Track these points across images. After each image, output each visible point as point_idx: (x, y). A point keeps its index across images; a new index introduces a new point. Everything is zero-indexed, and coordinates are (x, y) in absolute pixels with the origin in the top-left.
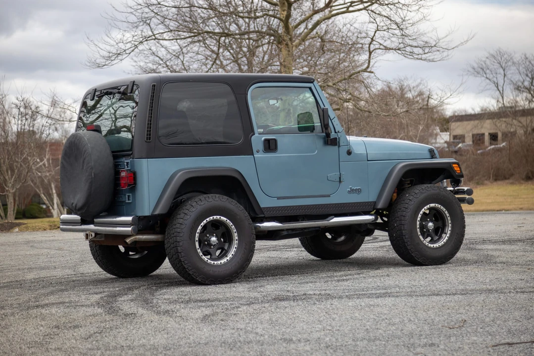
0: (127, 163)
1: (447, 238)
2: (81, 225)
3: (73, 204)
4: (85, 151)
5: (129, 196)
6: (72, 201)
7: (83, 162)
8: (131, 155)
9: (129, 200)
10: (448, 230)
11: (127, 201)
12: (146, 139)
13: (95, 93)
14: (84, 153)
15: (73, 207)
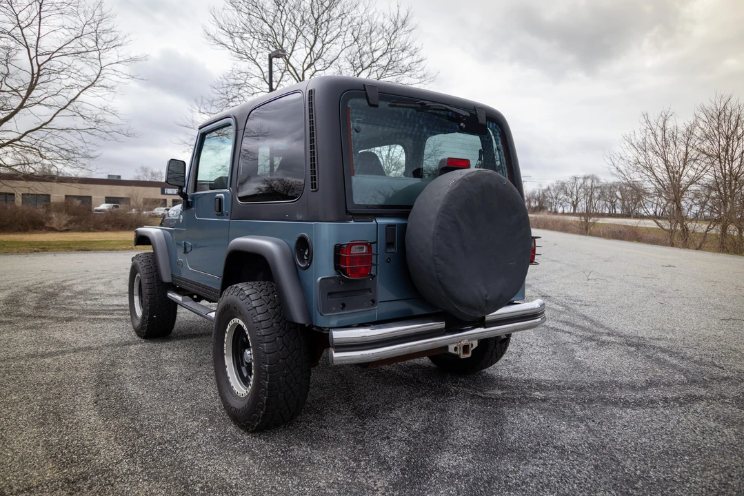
15: (486, 301)
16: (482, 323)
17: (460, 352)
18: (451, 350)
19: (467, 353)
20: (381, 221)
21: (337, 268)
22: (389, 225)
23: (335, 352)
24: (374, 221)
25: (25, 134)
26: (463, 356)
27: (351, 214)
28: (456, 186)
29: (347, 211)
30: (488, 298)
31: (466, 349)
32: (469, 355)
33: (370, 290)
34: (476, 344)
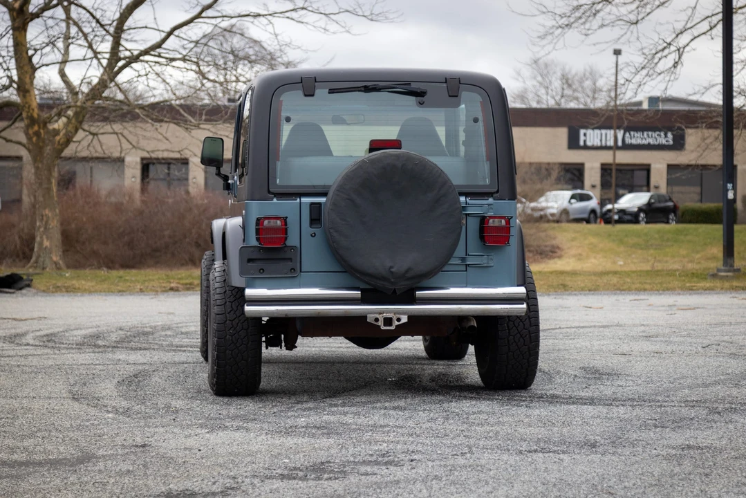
11: (486, 264)
13: (315, 84)
15: (392, 272)
16: (413, 300)
17: (380, 323)
18: (370, 319)
19: (391, 325)
20: (304, 200)
21: (258, 239)
22: (312, 204)
23: (247, 305)
24: (298, 200)
25: (170, 34)
26: (383, 328)
27: (273, 193)
28: (354, 168)
29: (269, 192)
30: (392, 270)
31: (388, 321)
32: (393, 328)
33: (290, 260)
34: (404, 319)
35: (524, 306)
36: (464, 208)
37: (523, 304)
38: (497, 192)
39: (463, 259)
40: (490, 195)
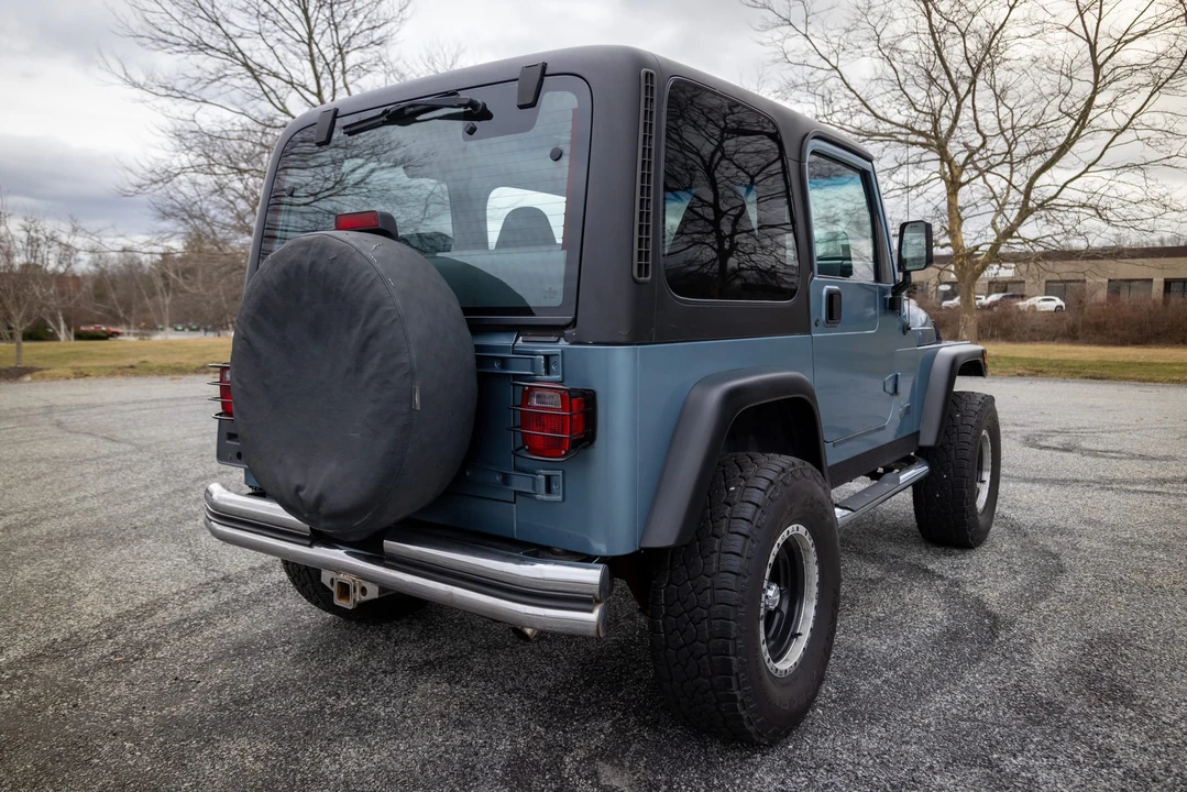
0: (547, 357)
1: (987, 491)
2: (310, 546)
3: (299, 489)
4: (376, 306)
5: (548, 478)
6: (296, 481)
7: (364, 347)
8: (567, 326)
9: (549, 490)
10: (987, 476)
11: (542, 496)
12: (635, 273)
13: (333, 122)
14: (371, 314)
18: (325, 577)
25: (1064, 187)
26: (337, 602)
34: (373, 592)
35: (593, 617)
36: (504, 362)
37: (591, 611)
38: (574, 323)
39: (506, 479)
40: (556, 330)
